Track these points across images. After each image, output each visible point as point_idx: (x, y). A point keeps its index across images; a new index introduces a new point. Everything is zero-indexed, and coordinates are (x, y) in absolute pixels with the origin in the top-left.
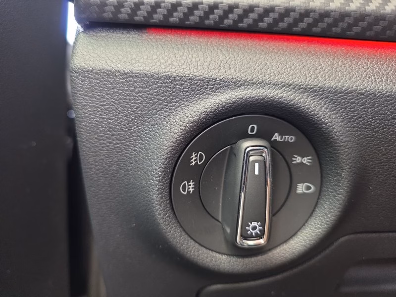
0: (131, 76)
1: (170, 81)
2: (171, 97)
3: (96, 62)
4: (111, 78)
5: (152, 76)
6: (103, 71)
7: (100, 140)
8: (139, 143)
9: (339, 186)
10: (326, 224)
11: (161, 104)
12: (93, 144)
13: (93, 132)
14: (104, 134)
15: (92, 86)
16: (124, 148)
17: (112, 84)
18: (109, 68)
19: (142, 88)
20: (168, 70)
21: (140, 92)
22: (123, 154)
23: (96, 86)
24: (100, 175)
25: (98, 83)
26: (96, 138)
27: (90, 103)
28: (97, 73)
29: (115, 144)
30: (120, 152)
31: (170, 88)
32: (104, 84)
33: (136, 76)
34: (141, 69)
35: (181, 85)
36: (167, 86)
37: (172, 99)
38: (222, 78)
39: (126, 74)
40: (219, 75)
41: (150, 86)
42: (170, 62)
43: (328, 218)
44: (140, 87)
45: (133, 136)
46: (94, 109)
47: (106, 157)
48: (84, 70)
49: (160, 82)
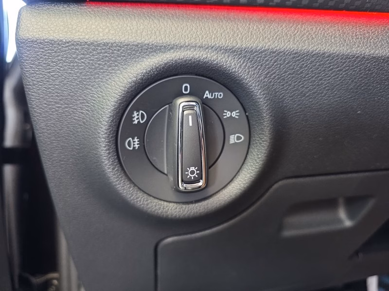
0: (73, 44)
1: (108, 47)
2: (111, 62)
3: (40, 33)
4: (55, 47)
5: (92, 43)
6: (46, 41)
7: (49, 105)
8: (85, 106)
9: (263, 134)
10: (256, 168)
11: (102, 69)
12: (43, 109)
13: (42, 98)
14: (52, 99)
15: (37, 55)
16: (72, 111)
17: (55, 52)
18: (51, 38)
19: (83, 54)
20: (106, 37)
21: (82, 58)
22: (72, 117)
23: (41, 54)
24: (52, 139)
25: (43, 52)
26: (45, 104)
27: (37, 71)
28: (41, 43)
29: (63, 108)
30: (68, 115)
31: (109, 54)
32: (49, 53)
33: (78, 44)
34: (81, 37)
35: (119, 50)
36: (106, 52)
37: (111, 64)
38: (153, 43)
39: (68, 43)
40: (151, 40)
41: (91, 52)
42: (107, 30)
43: (257, 163)
44: (82, 54)
45: (79, 99)
46: (41, 76)
47: (56, 121)
48: (29, 40)
49: (100, 48)
